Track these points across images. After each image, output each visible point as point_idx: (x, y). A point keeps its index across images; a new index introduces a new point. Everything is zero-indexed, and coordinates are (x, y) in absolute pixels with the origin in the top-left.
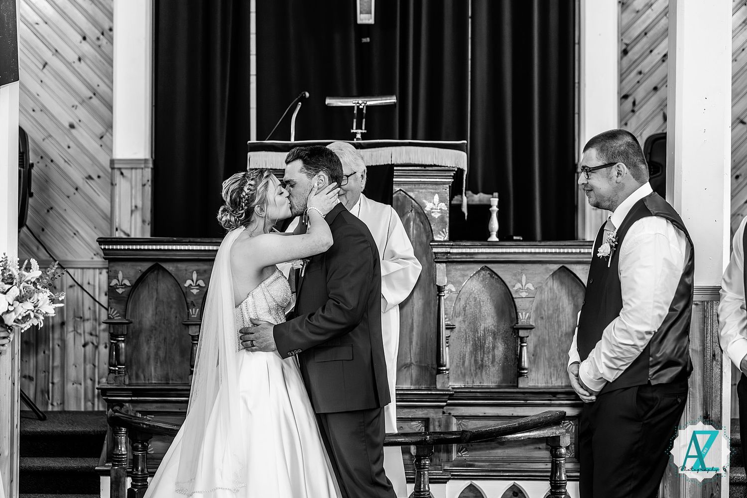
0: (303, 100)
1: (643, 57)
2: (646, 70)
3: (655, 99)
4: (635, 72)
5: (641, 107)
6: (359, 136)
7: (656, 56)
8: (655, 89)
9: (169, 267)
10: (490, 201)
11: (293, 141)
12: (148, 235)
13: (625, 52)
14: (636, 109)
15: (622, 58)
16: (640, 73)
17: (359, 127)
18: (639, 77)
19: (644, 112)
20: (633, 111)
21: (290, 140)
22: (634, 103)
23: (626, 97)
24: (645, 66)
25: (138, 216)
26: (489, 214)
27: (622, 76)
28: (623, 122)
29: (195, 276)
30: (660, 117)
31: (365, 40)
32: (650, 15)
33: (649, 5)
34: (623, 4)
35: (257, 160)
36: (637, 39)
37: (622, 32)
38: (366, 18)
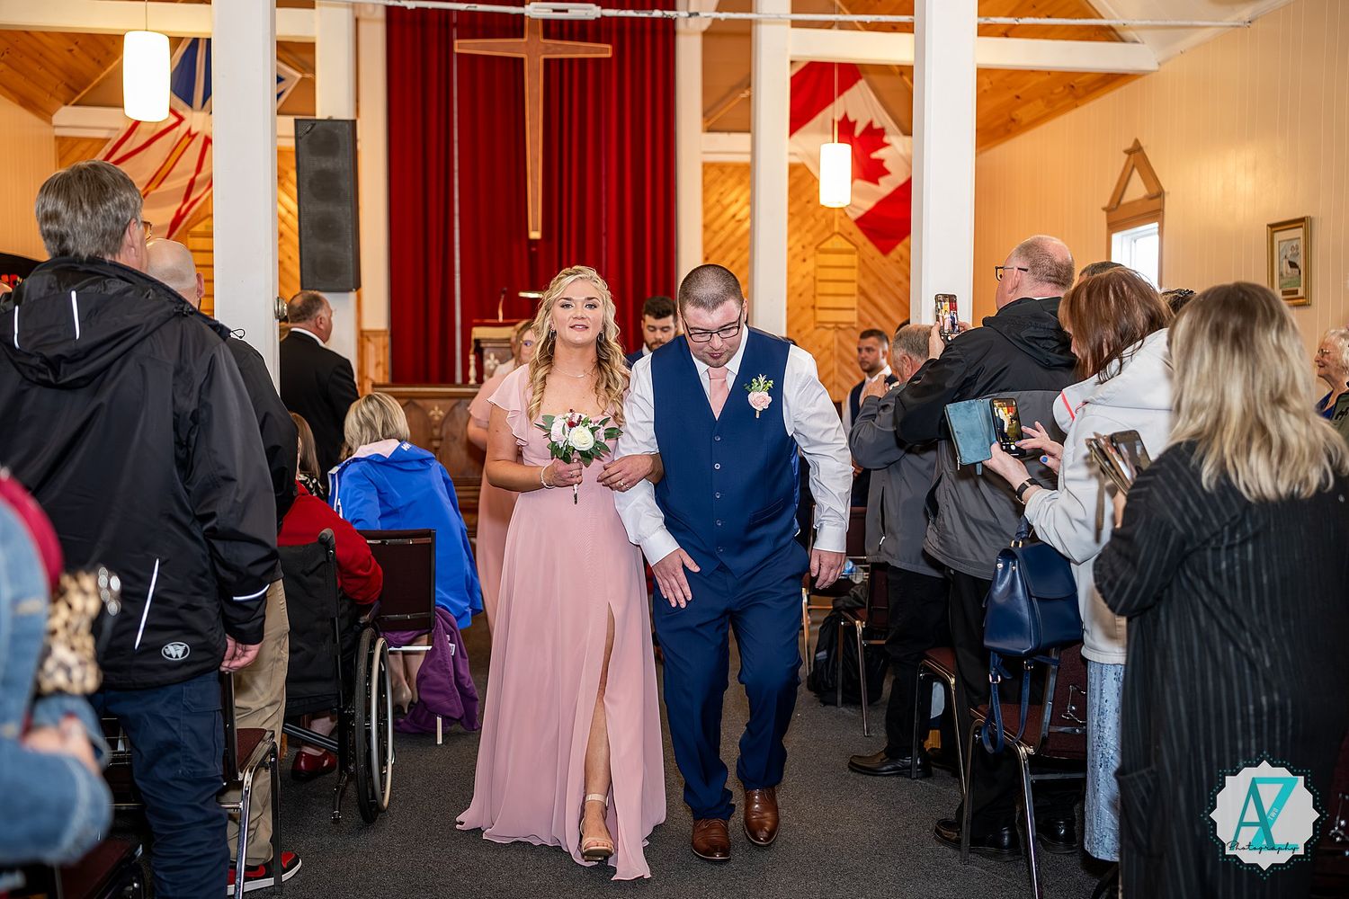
0: (504, 292)
9: (419, 402)
11: (501, 320)
12: (387, 381)
21: (497, 318)
25: (381, 369)
29: (436, 408)
31: (534, 249)
32: (723, 234)
33: (722, 228)
34: (706, 227)
35: (478, 332)
36: (715, 250)
37: (706, 245)
38: (535, 235)
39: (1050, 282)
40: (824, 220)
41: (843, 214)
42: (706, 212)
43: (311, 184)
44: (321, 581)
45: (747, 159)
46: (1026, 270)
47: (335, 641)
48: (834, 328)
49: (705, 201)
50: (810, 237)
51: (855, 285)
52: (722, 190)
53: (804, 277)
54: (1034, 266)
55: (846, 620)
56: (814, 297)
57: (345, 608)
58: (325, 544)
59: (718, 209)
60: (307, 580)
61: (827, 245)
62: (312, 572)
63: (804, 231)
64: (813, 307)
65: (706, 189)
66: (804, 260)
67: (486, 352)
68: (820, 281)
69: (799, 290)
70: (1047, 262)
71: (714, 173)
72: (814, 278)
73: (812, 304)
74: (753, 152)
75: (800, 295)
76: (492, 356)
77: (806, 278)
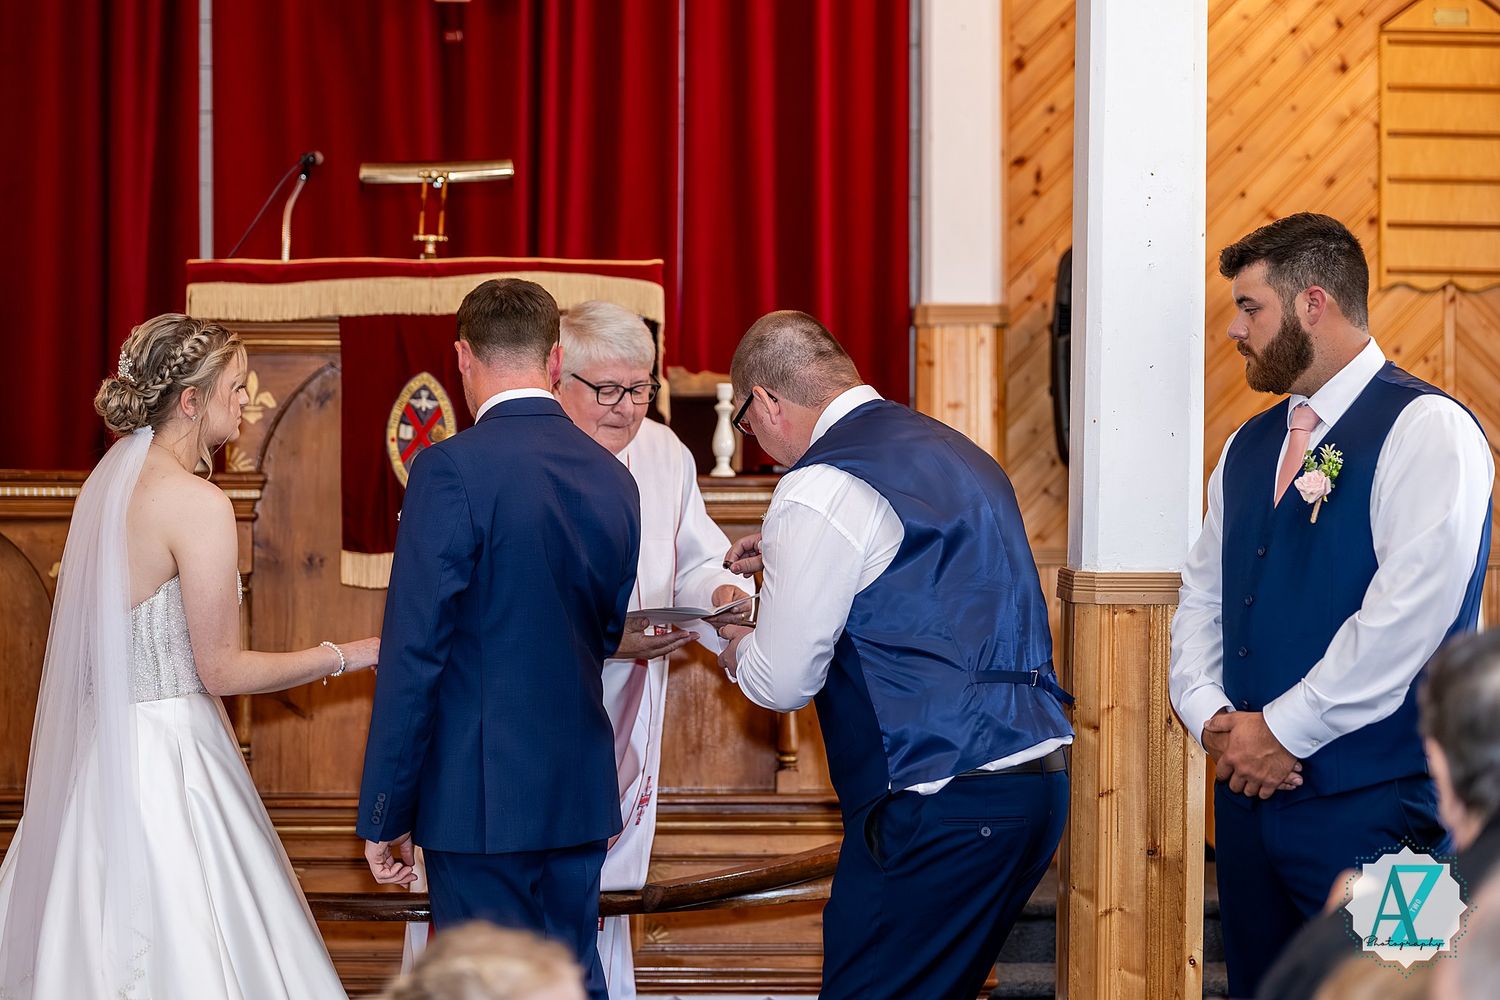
0: (308, 168)
1: (1055, 76)
2: (1063, 103)
4: (1042, 107)
5: (1052, 186)
6: (430, 249)
9: (16, 534)
10: (716, 390)
11: (286, 258)
13: (1018, 65)
14: (1042, 188)
15: (1011, 79)
16: (1051, 110)
17: (431, 229)
18: (1048, 120)
19: (1059, 195)
20: (1036, 193)
21: (279, 257)
22: (1038, 176)
23: (1020, 162)
24: (1060, 95)
26: (714, 419)
27: (1012, 116)
28: (1015, 218)
31: (453, 35)
36: (1044, 34)
37: (1012, 20)
48: (1442, 289)
53: (1343, 121)
56: (1377, 187)
61: (1418, 18)
64: (1374, 221)
66: (1344, 68)
68: (1394, 134)
69: (1327, 167)
72: (1377, 126)
73: (1374, 214)
75: (1331, 182)
77: (1351, 125)
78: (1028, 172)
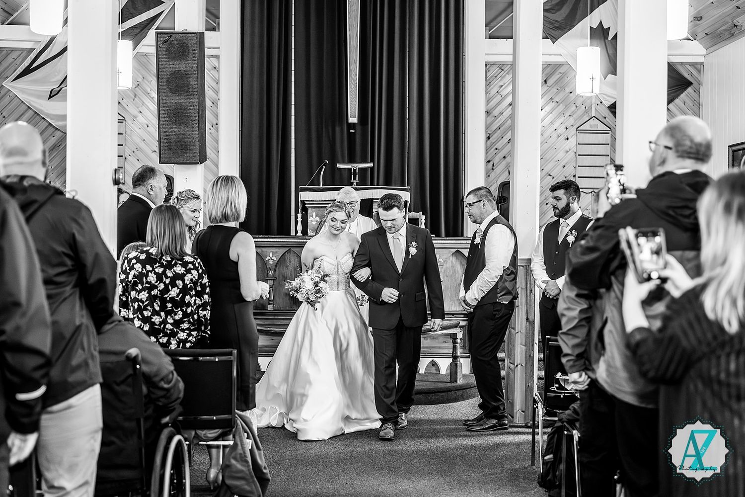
0: (325, 165)
1: (497, 141)
2: (499, 148)
3: (504, 163)
4: (494, 148)
5: (497, 167)
6: (355, 184)
7: (505, 140)
8: (504, 157)
11: (321, 186)
13: (489, 138)
14: (494, 168)
15: (487, 141)
16: (497, 149)
17: (355, 179)
18: (496, 151)
19: (498, 170)
22: (493, 165)
23: (489, 161)
24: (499, 145)
27: (487, 151)
28: (487, 175)
30: (507, 173)
31: (352, 131)
32: (502, 119)
33: (501, 113)
34: (488, 113)
35: (304, 196)
36: (495, 131)
37: (487, 127)
38: (353, 120)
39: (690, 158)
40: (583, 107)
41: (599, 103)
42: (488, 101)
43: (168, 82)
44: (129, 390)
45: (509, 59)
46: (670, 148)
47: (140, 437)
48: (591, 192)
49: (486, 92)
50: (571, 121)
51: (609, 157)
52: (501, 84)
53: (567, 152)
54: (678, 145)
55: (568, 430)
56: (575, 167)
57: (150, 411)
58: (134, 360)
59: (499, 98)
60: (117, 388)
61: (586, 127)
62: (123, 382)
63: (567, 115)
64: (575, 176)
65: (488, 83)
66: (568, 139)
67: (309, 211)
68: (579, 155)
69: (563, 164)
70: (688, 143)
71: (494, 70)
72: (575, 153)
73: (575, 174)
74: (514, 54)
75: (564, 167)
76: (314, 215)
77: (569, 153)
78: (491, 163)
